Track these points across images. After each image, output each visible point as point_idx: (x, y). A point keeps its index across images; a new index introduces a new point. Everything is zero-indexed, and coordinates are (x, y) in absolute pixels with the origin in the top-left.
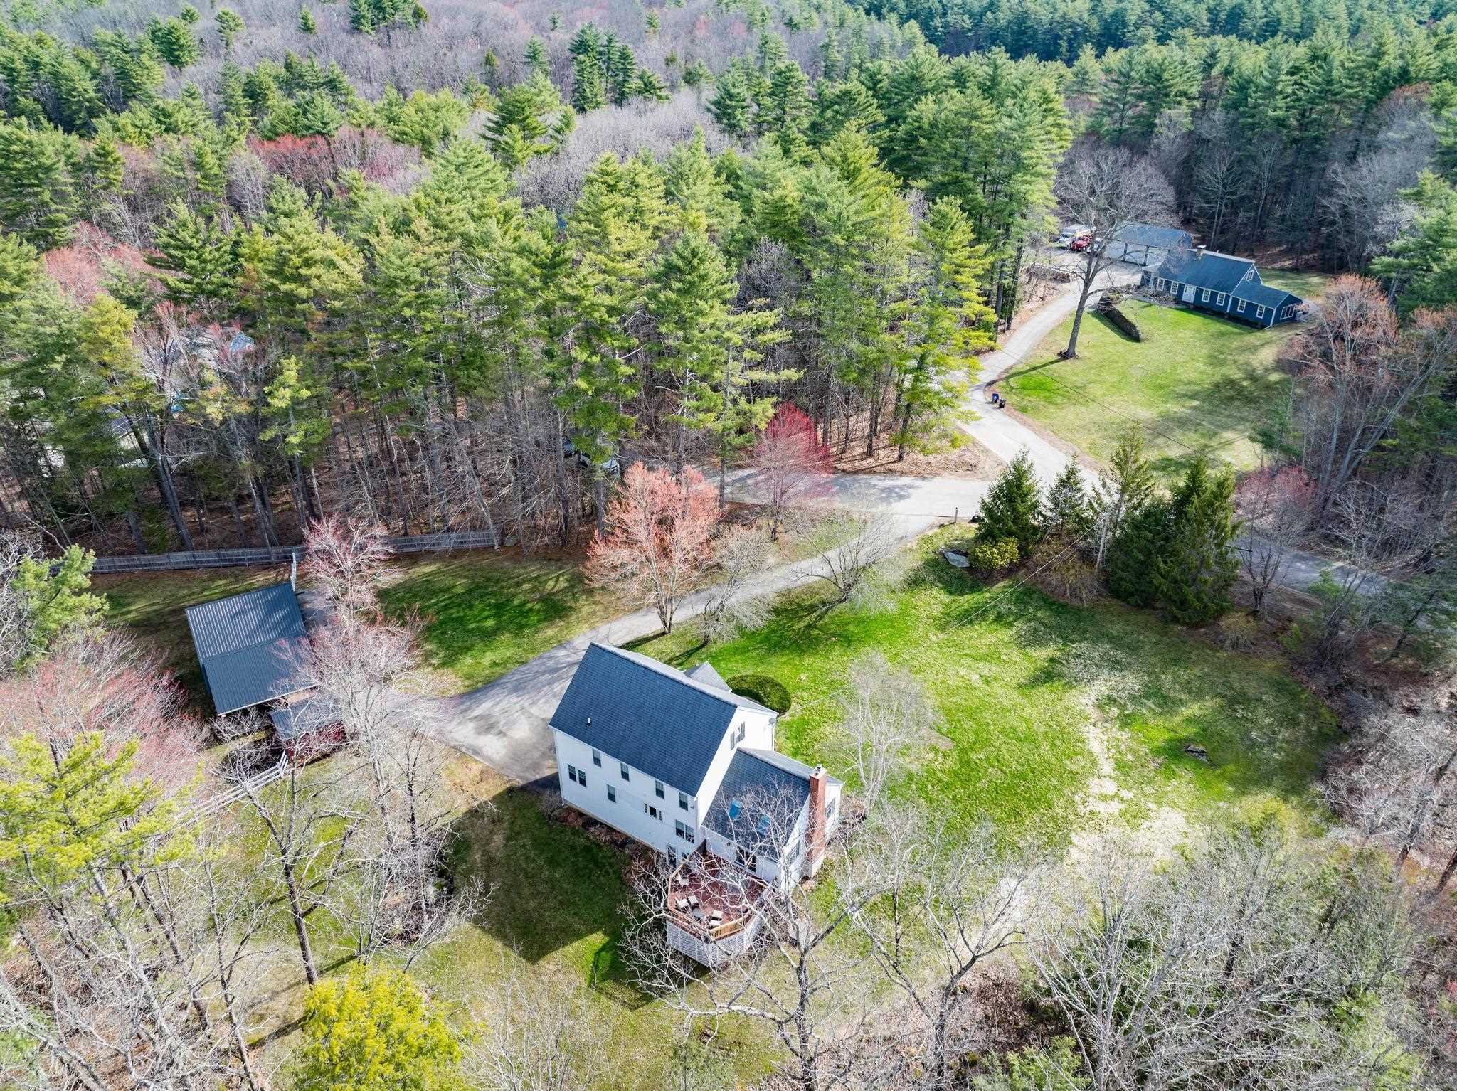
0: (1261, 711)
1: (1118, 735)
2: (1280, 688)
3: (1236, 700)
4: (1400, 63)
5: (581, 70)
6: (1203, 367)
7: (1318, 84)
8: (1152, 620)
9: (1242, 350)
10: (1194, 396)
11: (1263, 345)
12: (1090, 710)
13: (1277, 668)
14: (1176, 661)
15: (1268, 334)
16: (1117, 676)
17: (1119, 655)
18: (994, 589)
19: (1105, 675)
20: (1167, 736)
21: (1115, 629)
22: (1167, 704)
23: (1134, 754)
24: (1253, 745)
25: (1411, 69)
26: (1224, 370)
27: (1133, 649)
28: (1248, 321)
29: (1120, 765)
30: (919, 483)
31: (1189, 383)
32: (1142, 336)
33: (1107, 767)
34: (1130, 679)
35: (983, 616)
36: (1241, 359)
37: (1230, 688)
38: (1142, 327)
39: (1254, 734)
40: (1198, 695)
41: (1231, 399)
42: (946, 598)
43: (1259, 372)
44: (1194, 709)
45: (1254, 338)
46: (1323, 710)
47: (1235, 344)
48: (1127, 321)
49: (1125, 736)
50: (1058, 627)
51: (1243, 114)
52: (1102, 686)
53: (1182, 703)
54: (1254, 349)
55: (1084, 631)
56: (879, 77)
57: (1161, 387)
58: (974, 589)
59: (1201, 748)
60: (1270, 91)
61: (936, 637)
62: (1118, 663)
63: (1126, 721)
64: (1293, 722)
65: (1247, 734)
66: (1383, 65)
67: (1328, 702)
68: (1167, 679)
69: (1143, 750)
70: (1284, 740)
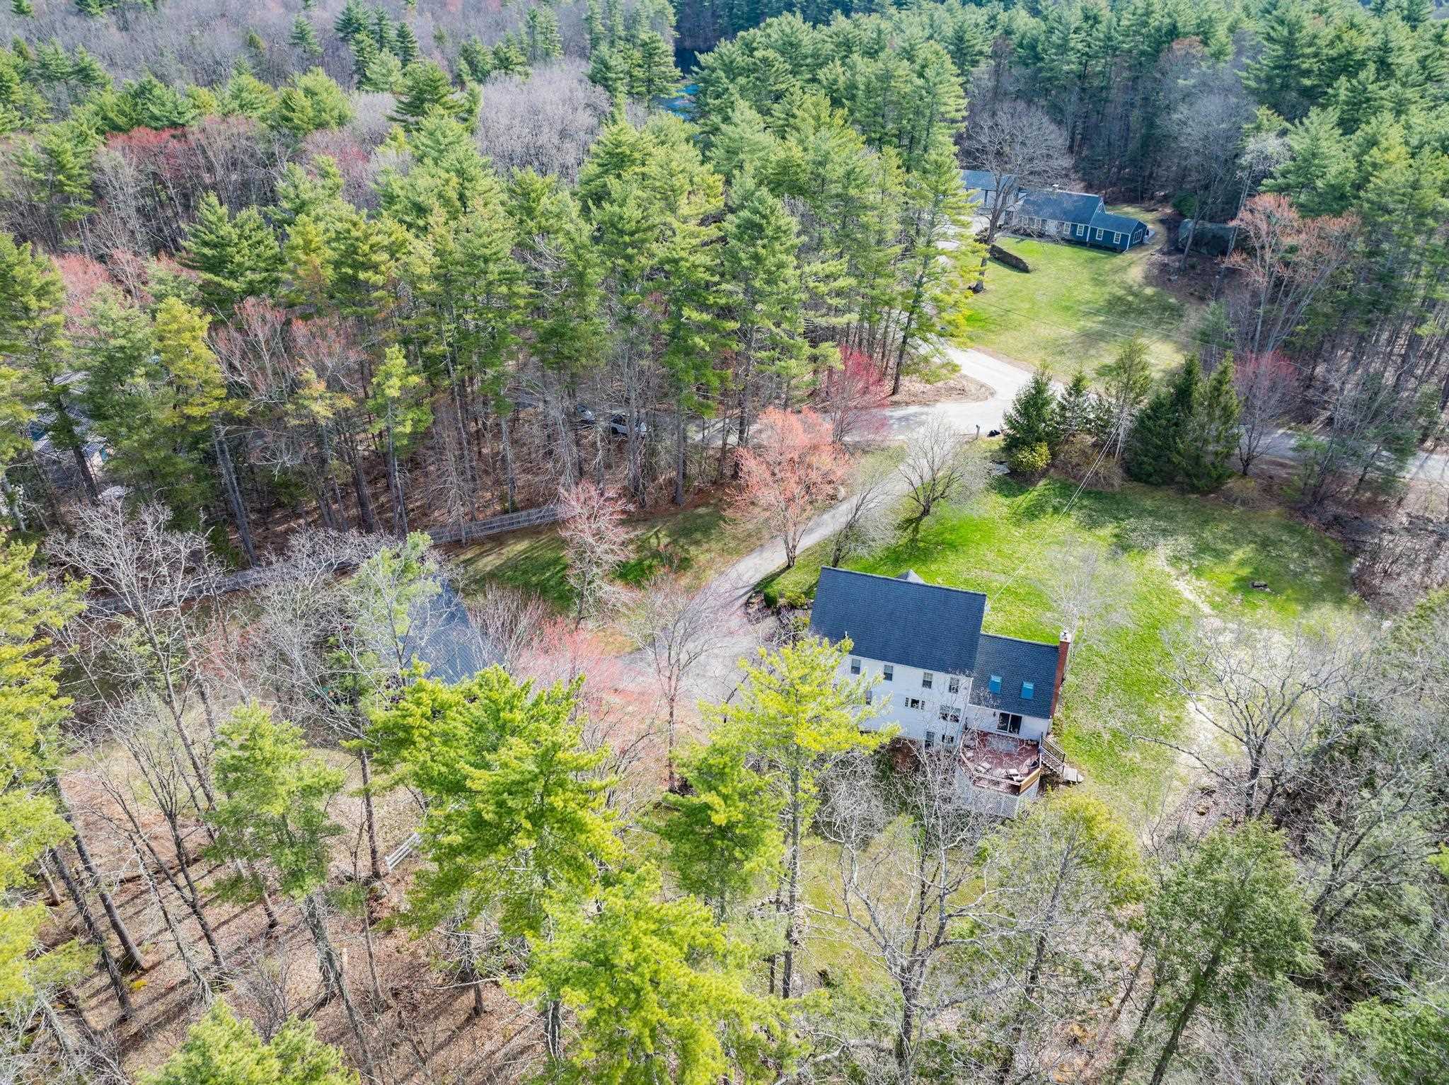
0: (1287, 548)
1: (1198, 583)
2: (1291, 530)
3: (1265, 544)
4: (1167, 20)
5: (361, 50)
6: (1092, 289)
7: (1100, 40)
8: (1171, 492)
9: (1115, 271)
10: (1098, 312)
11: (1129, 265)
12: (1167, 569)
13: (1279, 515)
14: (1206, 522)
15: (1128, 256)
16: (1171, 541)
17: (1163, 524)
18: (1038, 487)
19: (1162, 541)
20: (1233, 577)
21: (1148, 504)
22: (1221, 556)
23: (1219, 595)
24: (1296, 575)
25: (1179, 25)
26: (1108, 289)
27: (1170, 518)
28: (1108, 247)
29: (1214, 606)
30: (926, 409)
31: (1088, 302)
32: (1030, 267)
33: (1206, 609)
34: (1181, 539)
35: (1043, 510)
36: (1117, 278)
37: (1256, 535)
38: (1028, 260)
39: (1292, 567)
40: (1238, 544)
41: (1125, 312)
42: (1008, 501)
43: (1135, 288)
44: (1238, 555)
45: (1119, 260)
46: (1328, 541)
47: (1107, 267)
48: (1011, 256)
49: (1203, 583)
50: (1106, 510)
51: (1040, 70)
52: (1164, 549)
53: (1230, 553)
54: (1123, 269)
55: (1126, 511)
56: (755, 45)
57: (1067, 308)
58: (1022, 490)
59: (1263, 583)
60: (1063, 48)
61: (1018, 533)
62: (1164, 530)
63: (1199, 572)
64: (1313, 554)
65: (1287, 567)
66: (1154, 23)
67: (1328, 534)
68: (1207, 535)
69: (1224, 592)
70: (1314, 567)
